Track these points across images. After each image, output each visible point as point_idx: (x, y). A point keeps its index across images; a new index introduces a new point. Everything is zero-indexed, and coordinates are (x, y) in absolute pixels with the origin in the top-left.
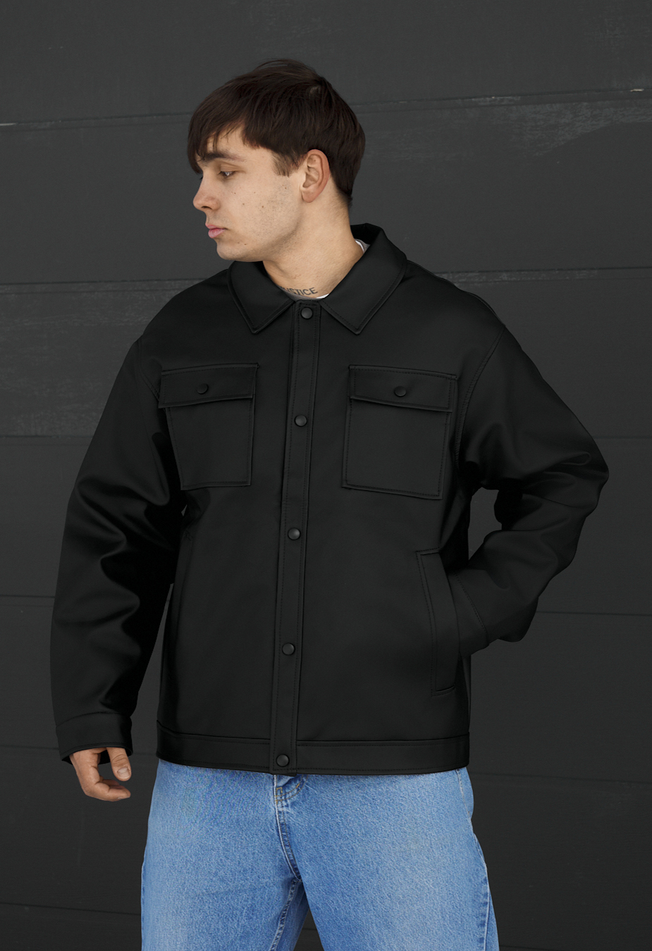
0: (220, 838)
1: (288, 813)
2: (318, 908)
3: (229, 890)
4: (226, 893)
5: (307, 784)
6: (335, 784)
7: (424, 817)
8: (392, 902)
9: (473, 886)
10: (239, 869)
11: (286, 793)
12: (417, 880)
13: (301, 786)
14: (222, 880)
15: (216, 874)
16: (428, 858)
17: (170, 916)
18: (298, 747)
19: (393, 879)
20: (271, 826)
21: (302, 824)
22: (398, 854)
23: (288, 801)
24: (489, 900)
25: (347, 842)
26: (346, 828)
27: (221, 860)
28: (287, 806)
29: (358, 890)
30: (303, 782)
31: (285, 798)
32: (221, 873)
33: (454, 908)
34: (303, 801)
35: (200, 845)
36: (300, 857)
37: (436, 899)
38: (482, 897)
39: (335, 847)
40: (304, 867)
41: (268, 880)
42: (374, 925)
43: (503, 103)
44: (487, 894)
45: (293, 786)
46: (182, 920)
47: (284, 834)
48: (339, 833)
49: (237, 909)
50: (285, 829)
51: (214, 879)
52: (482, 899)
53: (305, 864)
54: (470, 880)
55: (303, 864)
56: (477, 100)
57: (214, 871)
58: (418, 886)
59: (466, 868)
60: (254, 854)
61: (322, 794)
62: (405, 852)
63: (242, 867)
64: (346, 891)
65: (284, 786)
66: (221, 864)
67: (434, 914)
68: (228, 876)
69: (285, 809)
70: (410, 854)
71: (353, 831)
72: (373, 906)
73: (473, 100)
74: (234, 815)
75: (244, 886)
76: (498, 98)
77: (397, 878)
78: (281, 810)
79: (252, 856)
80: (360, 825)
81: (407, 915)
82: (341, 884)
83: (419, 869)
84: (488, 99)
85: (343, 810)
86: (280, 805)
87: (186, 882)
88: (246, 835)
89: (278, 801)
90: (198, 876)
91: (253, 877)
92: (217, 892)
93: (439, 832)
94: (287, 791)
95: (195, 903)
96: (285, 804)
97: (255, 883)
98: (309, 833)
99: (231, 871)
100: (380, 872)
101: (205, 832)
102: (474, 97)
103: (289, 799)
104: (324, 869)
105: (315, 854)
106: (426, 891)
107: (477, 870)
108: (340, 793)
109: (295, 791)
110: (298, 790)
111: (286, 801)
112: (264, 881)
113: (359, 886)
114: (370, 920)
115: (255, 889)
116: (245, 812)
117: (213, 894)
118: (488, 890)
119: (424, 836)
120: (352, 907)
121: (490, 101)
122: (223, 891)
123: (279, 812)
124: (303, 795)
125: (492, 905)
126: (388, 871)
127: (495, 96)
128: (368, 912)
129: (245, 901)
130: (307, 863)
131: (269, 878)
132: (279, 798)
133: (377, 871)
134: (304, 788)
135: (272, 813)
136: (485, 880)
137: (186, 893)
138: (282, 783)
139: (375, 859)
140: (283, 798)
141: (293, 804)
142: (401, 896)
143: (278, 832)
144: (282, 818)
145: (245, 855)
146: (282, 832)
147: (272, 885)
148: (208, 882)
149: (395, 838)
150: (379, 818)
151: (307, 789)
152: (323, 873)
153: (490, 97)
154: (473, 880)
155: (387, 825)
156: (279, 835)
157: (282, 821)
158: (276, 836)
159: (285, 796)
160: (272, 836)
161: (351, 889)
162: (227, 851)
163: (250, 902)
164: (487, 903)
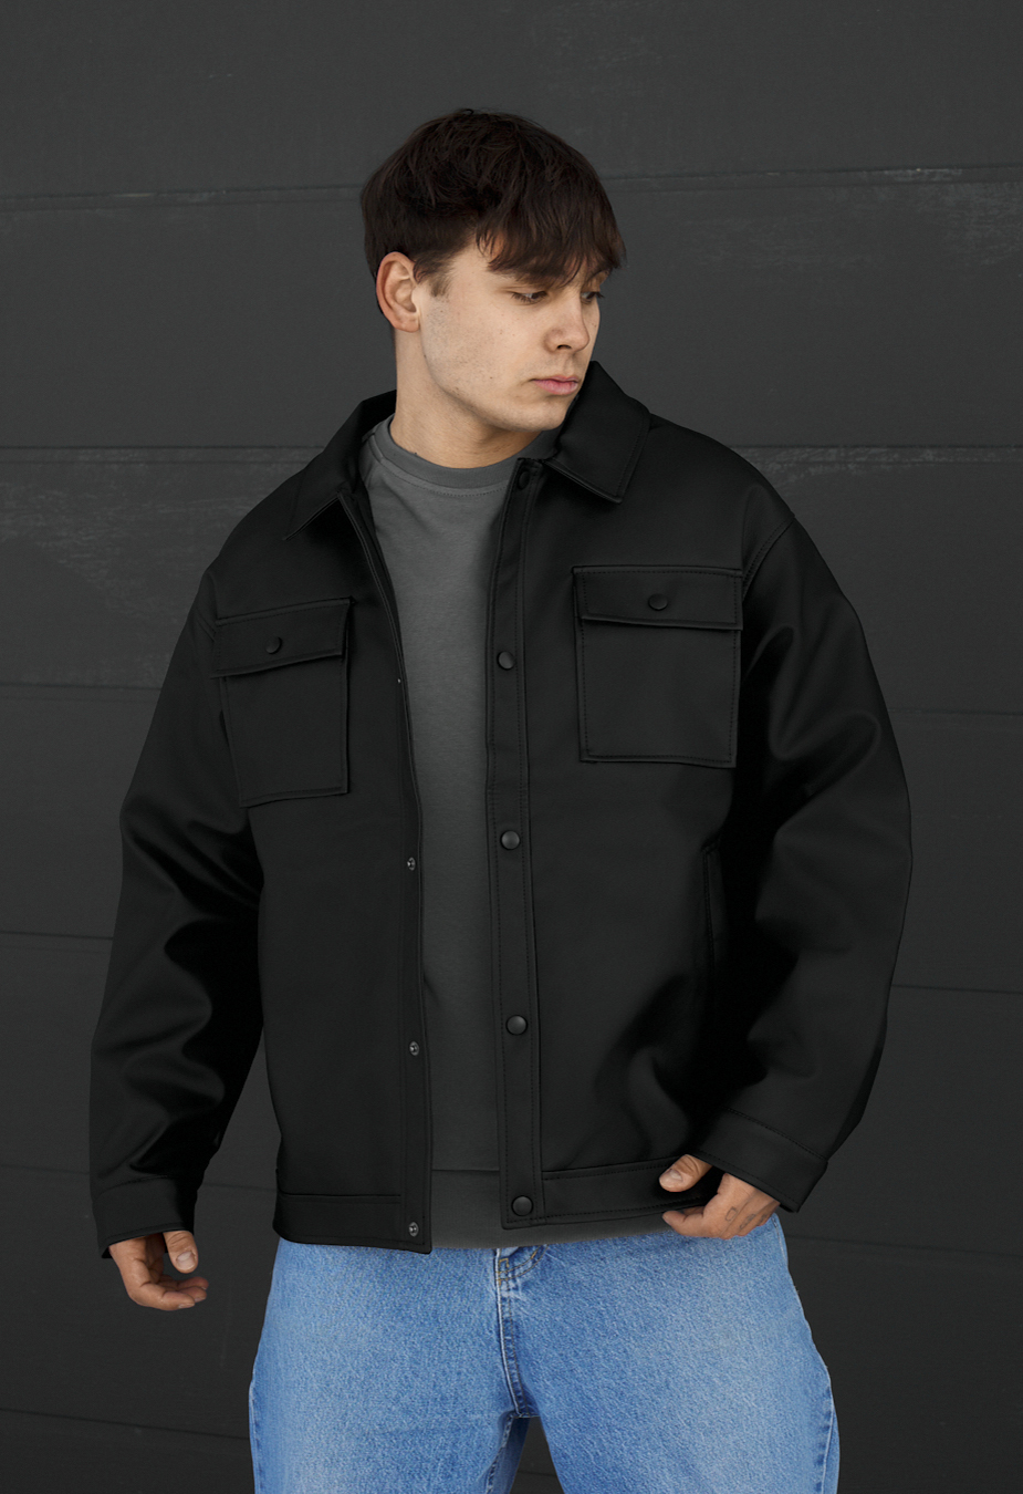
0: (405, 1341)
1: (517, 1300)
2: (565, 1456)
3: (417, 1428)
4: (412, 1433)
5: (549, 1252)
6: (594, 1249)
7: (737, 1296)
8: (694, 1433)
9: (810, 1401)
10: (433, 1394)
11: (514, 1267)
12: (731, 1396)
13: (539, 1255)
14: (407, 1411)
15: (397, 1399)
16: (747, 1360)
17: (320, 1467)
18: (545, 1182)
19: (694, 1396)
20: (488, 1324)
21: (540, 1318)
22: (699, 1356)
23: (518, 1280)
24: (833, 1422)
25: (616, 1342)
26: (614, 1319)
27: (406, 1377)
28: (516, 1289)
29: (636, 1418)
30: (542, 1248)
31: (513, 1276)
32: (405, 1399)
33: (786, 1437)
34: (541, 1280)
35: (373, 1354)
36: (536, 1373)
37: (760, 1423)
38: (822, 1417)
39: (596, 1352)
40: (542, 1390)
41: (479, 1416)
42: (665, 1470)
43: (935, 179)
44: (830, 1412)
45: (527, 1256)
46: (339, 1475)
47: (509, 1338)
48: (603, 1328)
49: (428, 1461)
50: (511, 1330)
51: (394, 1408)
52: (822, 1422)
53: (545, 1384)
54: (806, 1392)
55: (541, 1384)
56: (892, 173)
57: (394, 1394)
58: (734, 1405)
59: (801, 1372)
60: (459, 1373)
61: (573, 1267)
62: (711, 1352)
63: (440, 1392)
64: (616, 1422)
65: (512, 1257)
66: (406, 1384)
67: (760, 1449)
68: (416, 1404)
69: (512, 1294)
70: (719, 1355)
71: (624, 1323)
72: (663, 1441)
73: (886, 172)
74: (430, 1303)
75: (440, 1423)
76: (926, 171)
77: (699, 1393)
78: (505, 1295)
79: (455, 1377)
80: (635, 1314)
81: (717, 1452)
82: (606, 1412)
83: (734, 1378)
84: (910, 172)
85: (608, 1291)
86: (504, 1287)
87: (349, 1412)
88: (447, 1340)
89: (502, 1280)
90: (368, 1403)
91: (457, 1411)
92: (397, 1431)
93: (760, 1318)
94: (516, 1264)
95: (362, 1446)
96: (512, 1285)
97: (459, 1421)
98: (551, 1333)
99: (421, 1397)
100: (672, 1386)
101: (381, 1332)
102: (888, 169)
103: (520, 1277)
104: (577, 1390)
105: (563, 1366)
106: (746, 1412)
107: (817, 1376)
108: (602, 1263)
109: (530, 1264)
110: (534, 1262)
111: (514, 1280)
112: (473, 1417)
113: (638, 1412)
114: (658, 1464)
115: (458, 1430)
116: (448, 1299)
117: (391, 1434)
118: (832, 1407)
119: (738, 1326)
120: (625, 1448)
121: (913, 176)
122: (406, 1428)
123: (503, 1299)
124: (543, 1269)
125: (836, 1431)
126: (684, 1384)
127: (922, 168)
128: (655, 1450)
129: (441, 1448)
130: (548, 1383)
131: (482, 1412)
132: (503, 1276)
133: (667, 1385)
134: (543, 1258)
135: (492, 1299)
136: (828, 1391)
137: (349, 1430)
138: (509, 1251)
139: (663, 1365)
140: (510, 1275)
141: (526, 1286)
142: (706, 1423)
143: (499, 1335)
144: (507, 1309)
145: (444, 1373)
146: (505, 1335)
147: (485, 1424)
148: (384, 1413)
149: (693, 1330)
150: (666, 1301)
151: (549, 1260)
152: (575, 1396)
153: (914, 168)
154: (810, 1391)
155: (680, 1311)
156: (499, 1341)
157: (507, 1315)
158: (496, 1342)
159: (513, 1271)
160: (489, 1342)
161: (625, 1417)
162: (416, 1363)
163: (449, 1451)
164: (828, 1427)
